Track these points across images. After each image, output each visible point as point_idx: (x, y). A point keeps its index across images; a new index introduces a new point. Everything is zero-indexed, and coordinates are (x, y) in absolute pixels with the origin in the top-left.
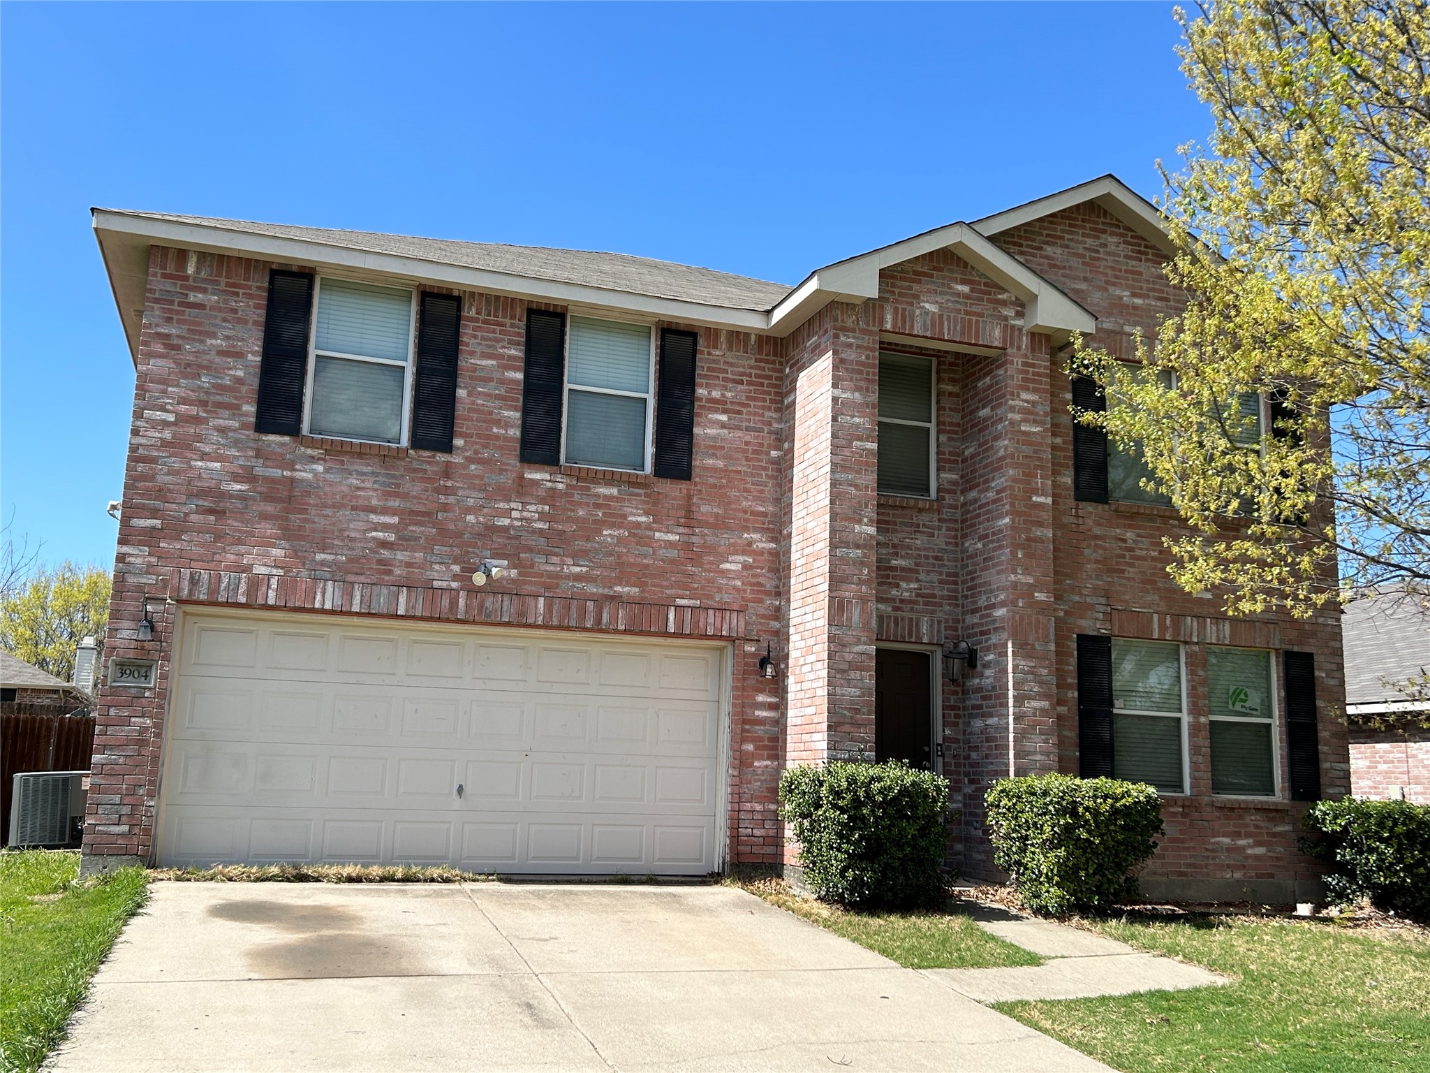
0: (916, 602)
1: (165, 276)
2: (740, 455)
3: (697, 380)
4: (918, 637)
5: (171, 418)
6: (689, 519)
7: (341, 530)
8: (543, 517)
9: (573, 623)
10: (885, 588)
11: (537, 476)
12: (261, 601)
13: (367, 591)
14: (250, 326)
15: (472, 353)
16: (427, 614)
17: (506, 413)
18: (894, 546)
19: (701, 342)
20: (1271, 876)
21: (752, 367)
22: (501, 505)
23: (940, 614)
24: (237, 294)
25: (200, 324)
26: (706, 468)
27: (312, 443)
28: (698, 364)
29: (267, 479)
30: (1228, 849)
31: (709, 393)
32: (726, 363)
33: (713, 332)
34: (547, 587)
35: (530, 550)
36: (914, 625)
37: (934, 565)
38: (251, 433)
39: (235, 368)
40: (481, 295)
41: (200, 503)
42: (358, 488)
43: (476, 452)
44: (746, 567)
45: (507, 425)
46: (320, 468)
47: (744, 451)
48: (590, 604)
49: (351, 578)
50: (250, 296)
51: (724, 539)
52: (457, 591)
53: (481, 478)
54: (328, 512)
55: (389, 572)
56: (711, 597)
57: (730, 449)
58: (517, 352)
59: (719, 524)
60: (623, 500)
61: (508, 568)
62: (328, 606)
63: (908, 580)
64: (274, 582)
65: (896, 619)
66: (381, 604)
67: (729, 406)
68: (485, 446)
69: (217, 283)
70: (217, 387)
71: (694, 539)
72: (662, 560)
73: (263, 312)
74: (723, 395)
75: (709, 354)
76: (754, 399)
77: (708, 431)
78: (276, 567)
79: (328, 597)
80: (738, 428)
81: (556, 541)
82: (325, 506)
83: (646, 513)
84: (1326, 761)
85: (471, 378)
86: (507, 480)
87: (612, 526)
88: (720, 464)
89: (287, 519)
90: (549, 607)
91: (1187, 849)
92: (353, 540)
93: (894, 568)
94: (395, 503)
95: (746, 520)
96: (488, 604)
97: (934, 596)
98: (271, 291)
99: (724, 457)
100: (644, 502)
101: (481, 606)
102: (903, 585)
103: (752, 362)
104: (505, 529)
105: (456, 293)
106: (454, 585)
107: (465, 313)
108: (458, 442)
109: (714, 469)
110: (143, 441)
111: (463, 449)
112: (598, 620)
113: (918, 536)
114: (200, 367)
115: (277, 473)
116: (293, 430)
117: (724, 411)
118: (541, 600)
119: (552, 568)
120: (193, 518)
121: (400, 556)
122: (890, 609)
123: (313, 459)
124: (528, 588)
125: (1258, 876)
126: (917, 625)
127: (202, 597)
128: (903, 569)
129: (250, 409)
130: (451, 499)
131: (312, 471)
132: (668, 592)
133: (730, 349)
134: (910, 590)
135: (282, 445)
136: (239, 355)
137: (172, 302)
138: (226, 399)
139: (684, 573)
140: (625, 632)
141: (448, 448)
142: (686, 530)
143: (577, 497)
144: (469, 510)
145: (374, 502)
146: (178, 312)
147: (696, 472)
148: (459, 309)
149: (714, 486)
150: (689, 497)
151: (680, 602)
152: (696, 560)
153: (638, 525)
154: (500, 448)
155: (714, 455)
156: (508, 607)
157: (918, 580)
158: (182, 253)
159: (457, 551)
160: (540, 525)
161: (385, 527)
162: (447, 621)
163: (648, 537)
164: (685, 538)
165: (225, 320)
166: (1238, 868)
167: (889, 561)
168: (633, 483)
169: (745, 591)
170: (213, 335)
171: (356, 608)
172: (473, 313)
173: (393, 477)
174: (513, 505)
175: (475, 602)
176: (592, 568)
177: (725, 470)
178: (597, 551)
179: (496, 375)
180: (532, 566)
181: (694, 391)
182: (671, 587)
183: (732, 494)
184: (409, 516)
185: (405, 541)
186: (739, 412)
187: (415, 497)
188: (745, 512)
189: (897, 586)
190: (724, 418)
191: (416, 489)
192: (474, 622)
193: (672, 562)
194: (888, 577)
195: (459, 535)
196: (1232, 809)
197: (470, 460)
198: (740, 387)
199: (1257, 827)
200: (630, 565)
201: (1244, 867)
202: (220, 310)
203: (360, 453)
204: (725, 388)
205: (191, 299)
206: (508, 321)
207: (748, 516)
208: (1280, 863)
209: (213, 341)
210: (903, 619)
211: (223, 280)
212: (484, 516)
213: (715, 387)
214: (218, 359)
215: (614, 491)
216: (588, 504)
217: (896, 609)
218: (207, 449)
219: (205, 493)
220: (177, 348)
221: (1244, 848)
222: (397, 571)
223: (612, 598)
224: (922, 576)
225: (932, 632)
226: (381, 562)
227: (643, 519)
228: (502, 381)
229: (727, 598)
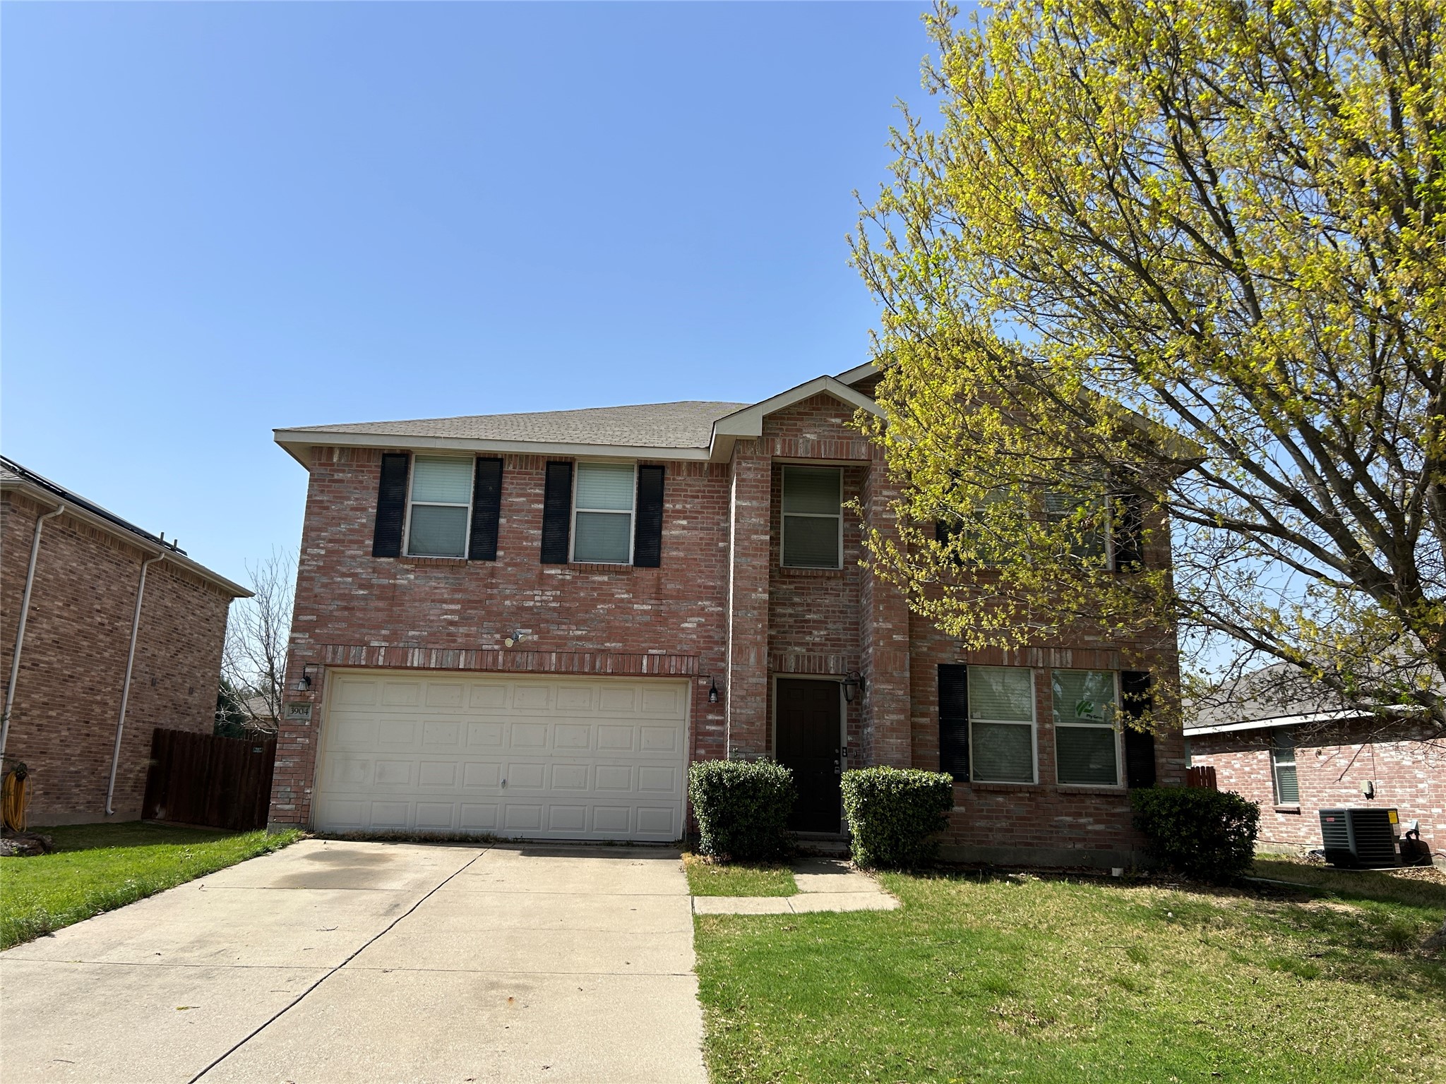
0: (825, 645)
1: (321, 465)
2: (696, 548)
3: (665, 498)
4: (826, 669)
5: (323, 552)
6: (659, 594)
7: (425, 615)
8: (556, 599)
9: (576, 669)
10: (801, 635)
11: (553, 572)
12: (374, 663)
13: (440, 654)
14: (370, 491)
15: (510, 495)
16: (478, 667)
17: (532, 532)
18: (808, 605)
19: (668, 474)
20: (1110, 847)
21: (705, 486)
22: (528, 593)
23: (844, 653)
24: (363, 472)
25: (341, 492)
26: (671, 558)
27: (407, 561)
28: (666, 487)
29: (379, 586)
30: (1071, 826)
31: (674, 506)
32: (686, 484)
33: (676, 465)
34: (558, 646)
35: (547, 621)
36: (823, 661)
37: (839, 617)
38: (370, 558)
39: (361, 518)
40: (516, 456)
41: (339, 603)
42: (436, 588)
43: (512, 559)
44: (699, 625)
45: (532, 541)
46: (412, 577)
47: (699, 544)
48: (587, 656)
49: (430, 646)
50: (371, 472)
51: (684, 606)
52: (498, 651)
53: (515, 575)
54: (417, 604)
55: (455, 641)
56: (674, 647)
57: (689, 544)
58: (540, 491)
59: (679, 596)
60: (611, 584)
61: (532, 634)
62: (416, 664)
63: (819, 629)
64: (382, 651)
65: (809, 657)
66: (449, 662)
67: (688, 514)
68: (518, 555)
69: (351, 466)
70: (350, 530)
71: (662, 608)
72: (639, 624)
73: (378, 481)
74: (684, 507)
75: (674, 479)
76: (707, 508)
77: (673, 532)
78: (385, 641)
79: (416, 659)
80: (696, 529)
81: (565, 615)
82: (415, 601)
83: (628, 592)
84: (1162, 757)
85: (509, 510)
86: (532, 576)
87: (604, 602)
88: (681, 554)
89: (391, 610)
90: (559, 659)
91: (1033, 825)
92: (432, 621)
93: (808, 621)
94: (458, 596)
95: (701, 592)
96: (518, 659)
97: (839, 640)
98: (383, 468)
99: (684, 550)
100: (627, 585)
101: (513, 660)
102: (815, 633)
103: (706, 483)
104: (531, 608)
105: (500, 456)
106: (496, 647)
107: (505, 469)
108: (500, 553)
109: (678, 559)
110: (307, 568)
111: (503, 558)
112: (593, 667)
113: (827, 596)
114: (341, 519)
115: (385, 582)
116: (396, 554)
117: (684, 518)
118: (554, 655)
119: (562, 633)
120: (335, 613)
121: (462, 630)
122: (804, 650)
123: (408, 571)
124: (545, 648)
125: (1097, 847)
126: (826, 661)
127: (339, 662)
128: (815, 621)
129: (370, 542)
130: (495, 591)
131: (407, 579)
132: (643, 645)
133: (689, 475)
134: (820, 636)
135: (389, 563)
136: (364, 509)
137: (324, 481)
138: (355, 538)
139: (654, 631)
140: (612, 674)
141: (493, 558)
142: (658, 602)
143: (579, 584)
144: (506, 598)
145: (446, 596)
146: (328, 486)
147: (663, 561)
148: (502, 466)
149: (678, 570)
150: (659, 579)
151: (651, 651)
152: (663, 622)
153: (622, 600)
154: (528, 555)
155: (677, 549)
156: (531, 661)
157: (826, 629)
158: (330, 449)
159: (498, 625)
160: (554, 605)
161: (452, 612)
162: (492, 671)
163: (629, 608)
164: (656, 607)
165: (356, 488)
166: (1079, 840)
167: (804, 616)
168: (618, 571)
169: (699, 642)
170: (348, 499)
171: (433, 666)
172: (511, 468)
173: (458, 579)
174: (536, 592)
175: (509, 658)
176: (589, 632)
177: (685, 559)
178: (593, 620)
179: (526, 507)
180: (548, 632)
181: (662, 506)
182: (646, 642)
183: (690, 575)
184: (467, 604)
185: (465, 620)
186: (696, 518)
187: (472, 591)
188: (700, 587)
189: (811, 633)
190: (684, 522)
191: (472, 586)
192: (509, 672)
193: (647, 624)
194: (803, 627)
195: (500, 614)
196: (1074, 795)
197: (507, 565)
198: (696, 500)
199: (1096, 809)
200: (617, 628)
201: (1085, 840)
202: (353, 482)
203: (437, 565)
204: (686, 502)
205: (336, 477)
206: (534, 471)
207: (702, 589)
208: (1120, 837)
209: (349, 502)
210: (814, 657)
211: (355, 463)
212: (517, 601)
213: (678, 502)
214: (351, 513)
215: (606, 578)
216: (587, 588)
217: (808, 650)
218: (344, 570)
219: (342, 597)
220: (327, 508)
221: (1084, 825)
222: (460, 640)
223: (603, 651)
224: (830, 626)
225: (838, 666)
226: (449, 634)
227: (626, 596)
228: (529, 511)
229: (685, 647)
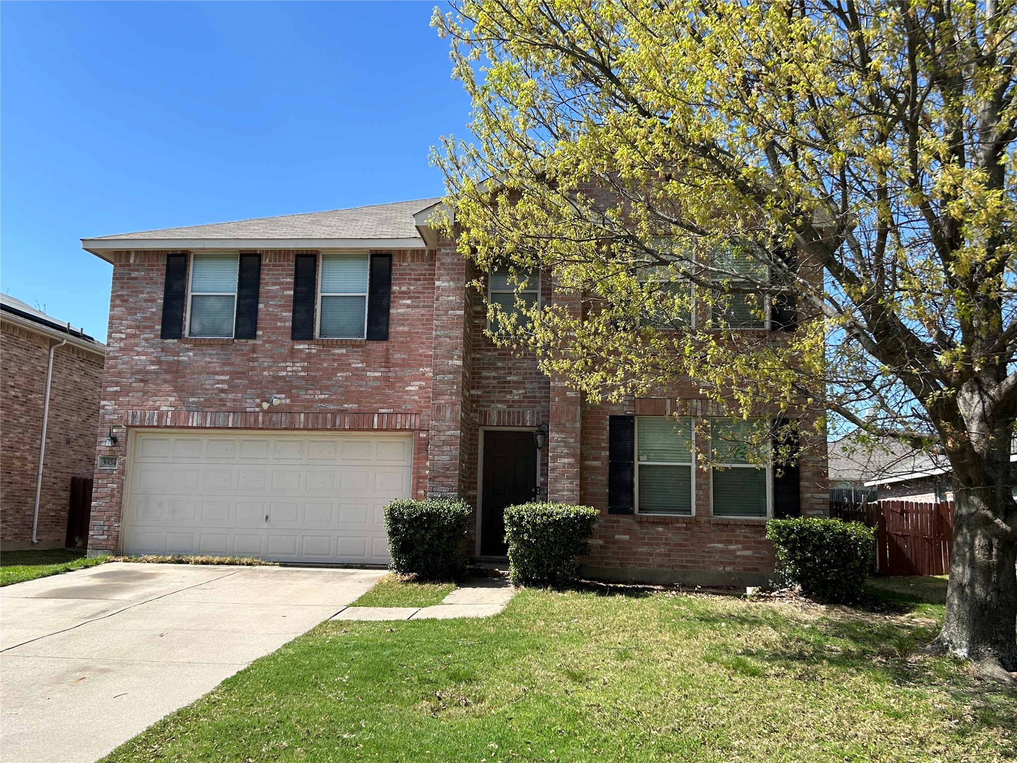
0: (523, 402)
1: (121, 266)
2: (418, 323)
3: (393, 282)
4: (523, 422)
5: (124, 336)
6: (387, 363)
7: (202, 385)
8: (304, 369)
9: (320, 426)
10: (502, 394)
11: (301, 347)
12: (164, 424)
13: (213, 416)
14: (159, 285)
15: (267, 284)
16: (243, 426)
17: (284, 314)
18: (509, 368)
19: (395, 260)
20: (757, 570)
21: (426, 270)
22: (282, 365)
23: (539, 408)
24: (152, 270)
25: (136, 287)
26: (398, 333)
27: (187, 341)
28: (393, 272)
29: (166, 362)
30: (721, 552)
31: (400, 288)
32: (410, 269)
33: (402, 253)
34: (306, 407)
35: (297, 388)
36: (521, 416)
37: (535, 378)
38: (159, 340)
39: (152, 307)
40: (272, 251)
41: (137, 377)
42: (210, 363)
43: (269, 337)
44: (421, 388)
45: (285, 321)
46: (191, 354)
47: (421, 320)
48: (329, 416)
49: (206, 409)
50: (158, 270)
51: (409, 372)
52: (258, 412)
53: (271, 350)
54: (195, 376)
55: (225, 405)
56: (400, 407)
57: (412, 320)
58: (290, 280)
59: (405, 364)
60: (349, 356)
61: (285, 398)
62: (195, 425)
63: (518, 389)
64: (170, 414)
65: (509, 413)
66: (220, 422)
67: (412, 294)
68: (274, 333)
69: (143, 265)
70: (144, 318)
71: (390, 374)
72: (371, 388)
73: (164, 277)
74: (408, 289)
75: (400, 265)
76: (428, 288)
77: (399, 311)
78: (171, 406)
79: (195, 420)
80: (418, 307)
81: (311, 382)
82: (194, 373)
83: (362, 362)
84: (808, 492)
85: (267, 297)
86: (285, 351)
87: (343, 370)
88: (406, 329)
89: (176, 382)
90: (306, 418)
91: (688, 551)
92: (207, 389)
93: (509, 382)
94: (227, 369)
95: (422, 361)
96: (274, 419)
97: (535, 397)
98: (168, 266)
99: (409, 325)
100: (362, 356)
101: (271, 420)
102: (515, 392)
103: (427, 267)
104: (284, 377)
105: (259, 252)
106: (257, 409)
107: (263, 262)
108: (259, 333)
109: (403, 333)
110: (111, 349)
111: (262, 336)
112: (334, 424)
113: (525, 361)
114: (137, 309)
115: (171, 358)
116: (179, 336)
117: (409, 298)
118: (302, 415)
119: (308, 397)
120: (134, 385)
121: (230, 396)
122: (505, 407)
123: (188, 350)
124: (295, 409)
125: (745, 569)
126: (523, 416)
127: (138, 424)
128: (514, 382)
129: (158, 327)
130: (256, 364)
131: (188, 356)
132: (375, 405)
133: (413, 261)
134: (519, 395)
135: (174, 344)
136: (154, 301)
137: (123, 278)
138: (148, 324)
139: (383, 394)
140: (350, 429)
141: (254, 336)
142: (385, 370)
143: (323, 356)
144: (264, 369)
145: (217, 369)
146: (127, 283)
147: (391, 335)
148: (260, 261)
149: (403, 342)
150: (388, 350)
151: (381, 411)
152: (391, 386)
153: (357, 369)
154: (282, 333)
155: (403, 325)
156: (285, 419)
157: (524, 388)
158: (128, 253)
159: (259, 391)
160: (302, 374)
161: (223, 382)
162: (254, 429)
163: (363, 375)
164: (385, 374)
165: (147, 284)
166: (729, 564)
167: (505, 378)
168: (354, 345)
169: (420, 402)
170: (142, 292)
171: (208, 425)
172: (267, 261)
173: (227, 355)
174: (288, 364)
175: (267, 418)
176: (331, 395)
177: (409, 333)
178: (333, 386)
179: (280, 294)
180: (298, 396)
181: (390, 288)
182: (376, 403)
183: (413, 346)
184: (234, 375)
185: (233, 388)
186: (418, 298)
187: (238, 365)
188: (421, 356)
189: (511, 392)
190: (409, 302)
191: (237, 360)
192: (268, 429)
193: (377, 388)
194: (505, 387)
195: (260, 382)
196: (726, 525)
197: (266, 342)
198: (419, 282)
199: (745, 537)
200: (353, 392)
201: (734, 563)
202: (145, 279)
203: (210, 344)
204: (410, 284)
205: (133, 275)
206: (286, 263)
207: (423, 358)
208: (765, 561)
209: (142, 296)
210: (514, 412)
211: (147, 263)
212: (273, 371)
213: (403, 284)
214: (144, 304)
215: (344, 351)
216: (329, 360)
217: (509, 407)
218: (140, 349)
219: (139, 372)
220: (126, 301)
221: (734, 551)
222: (229, 404)
223: (342, 411)
224: (527, 386)
225: (533, 419)
226: (221, 400)
227: (360, 365)
228: (282, 297)
229: (409, 407)
